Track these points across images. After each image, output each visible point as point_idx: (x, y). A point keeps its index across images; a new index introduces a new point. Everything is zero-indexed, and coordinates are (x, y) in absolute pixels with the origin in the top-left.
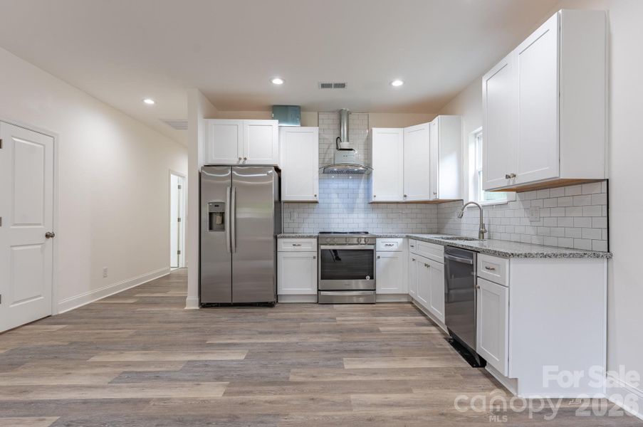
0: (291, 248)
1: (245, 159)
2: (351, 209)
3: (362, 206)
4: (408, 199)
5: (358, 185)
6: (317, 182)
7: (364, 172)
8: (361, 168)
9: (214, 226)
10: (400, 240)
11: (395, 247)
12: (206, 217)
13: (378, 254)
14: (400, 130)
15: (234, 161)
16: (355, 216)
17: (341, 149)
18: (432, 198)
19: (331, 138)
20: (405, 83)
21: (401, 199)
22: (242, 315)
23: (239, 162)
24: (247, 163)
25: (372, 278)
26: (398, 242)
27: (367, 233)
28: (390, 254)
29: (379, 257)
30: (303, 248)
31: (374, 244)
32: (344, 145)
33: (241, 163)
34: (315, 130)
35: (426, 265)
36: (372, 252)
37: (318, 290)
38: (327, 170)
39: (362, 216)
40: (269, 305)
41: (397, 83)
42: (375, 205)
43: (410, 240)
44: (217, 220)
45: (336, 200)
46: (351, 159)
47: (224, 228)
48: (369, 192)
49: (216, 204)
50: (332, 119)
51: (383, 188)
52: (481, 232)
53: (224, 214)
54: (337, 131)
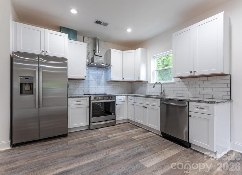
0: (75, 103)
1: (47, 52)
2: (99, 83)
3: (104, 82)
4: (125, 80)
5: (101, 73)
6: (86, 70)
7: (107, 67)
8: (103, 65)
9: (24, 92)
10: (124, 97)
11: (123, 100)
13: (117, 103)
15: (38, 52)
16: (100, 86)
17: (96, 56)
18: (137, 79)
19: (90, 50)
20: (132, 30)
21: (121, 80)
23: (42, 53)
24: (47, 54)
25: (114, 114)
26: (124, 98)
27: (106, 94)
28: (121, 103)
29: (117, 105)
30: (82, 102)
31: (115, 99)
33: (43, 54)
34: (85, 44)
35: (144, 107)
36: (114, 103)
37: (90, 123)
38: (91, 64)
39: (104, 86)
40: (65, 136)
41: (129, 30)
42: (109, 82)
43: (129, 97)
44: (27, 88)
45: (93, 79)
46: (101, 60)
47: (32, 93)
48: (107, 76)
49: (27, 78)
50: (91, 41)
51: (115, 75)
52: (162, 93)
53: (33, 83)
54: (92, 47)
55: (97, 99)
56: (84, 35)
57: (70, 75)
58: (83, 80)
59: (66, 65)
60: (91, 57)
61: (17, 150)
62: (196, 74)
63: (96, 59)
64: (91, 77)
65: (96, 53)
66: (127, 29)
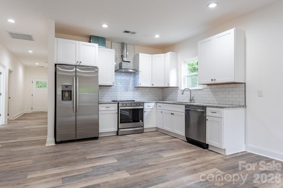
0: (104, 109)
1: (81, 62)
2: (127, 90)
3: (132, 88)
4: (154, 86)
5: (130, 79)
6: (114, 76)
7: (135, 72)
8: (131, 71)
9: (64, 98)
10: (153, 104)
11: (151, 107)
12: (59, 93)
13: (145, 110)
14: (150, 55)
15: (74, 63)
16: (128, 93)
17: (124, 61)
18: (167, 86)
20: (160, 36)
21: (151, 86)
22: (87, 144)
23: (77, 63)
24: (81, 64)
25: (142, 121)
26: (152, 105)
27: (134, 101)
28: (149, 110)
29: (145, 112)
30: (111, 108)
31: (143, 106)
32: (125, 59)
33: (78, 64)
34: (113, 51)
36: (142, 109)
37: (118, 129)
38: (119, 70)
39: (132, 93)
40: (96, 138)
41: (157, 36)
42: (138, 88)
43: (158, 104)
44: (67, 94)
46: (129, 66)
47: (71, 99)
48: (135, 82)
49: (67, 87)
50: (118, 46)
51: (144, 80)
52: (191, 100)
53: (71, 91)
54: (120, 52)
55: (125, 105)
56: (112, 40)
57: (101, 83)
58: (111, 86)
59: (97, 72)
60: (119, 62)
62: (216, 82)
63: (124, 65)
64: (119, 83)
65: (123, 59)
66: (155, 35)
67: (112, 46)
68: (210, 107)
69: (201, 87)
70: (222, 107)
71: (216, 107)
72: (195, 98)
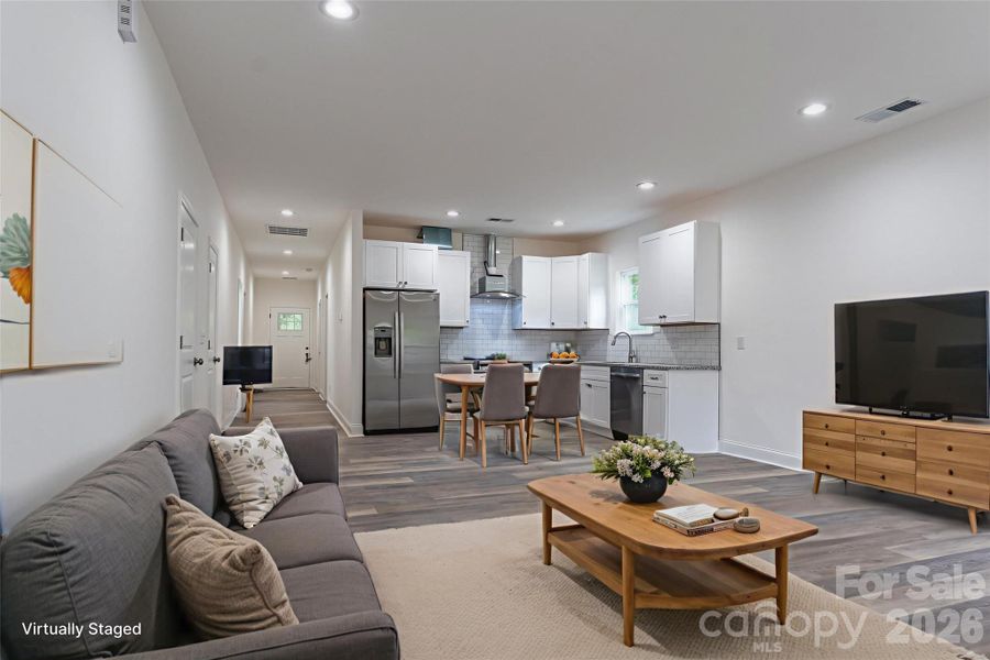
1: (405, 283)
2: (495, 335)
3: (506, 332)
4: (555, 327)
6: (468, 307)
7: (515, 297)
8: (503, 295)
9: (378, 351)
12: (371, 342)
14: (548, 259)
15: (394, 285)
16: (499, 342)
17: (491, 275)
18: (582, 326)
19: (479, 260)
21: (549, 327)
23: (399, 285)
24: (407, 287)
32: (492, 270)
33: (402, 287)
34: (467, 255)
38: (480, 292)
39: (506, 342)
40: (435, 429)
41: (559, 223)
42: (520, 332)
44: (383, 345)
45: (481, 326)
46: (502, 286)
47: (390, 354)
48: (514, 317)
49: (383, 329)
50: (477, 242)
51: (533, 316)
52: (631, 358)
53: (390, 339)
54: (481, 255)
56: (464, 232)
57: (443, 322)
58: (462, 328)
59: (437, 300)
60: (478, 276)
61: (371, 439)
62: (667, 321)
63: (490, 284)
64: (480, 321)
65: (489, 269)
66: (553, 222)
67: (465, 243)
68: (653, 368)
69: (650, 330)
70: (666, 369)
71: (657, 368)
72: (640, 354)
